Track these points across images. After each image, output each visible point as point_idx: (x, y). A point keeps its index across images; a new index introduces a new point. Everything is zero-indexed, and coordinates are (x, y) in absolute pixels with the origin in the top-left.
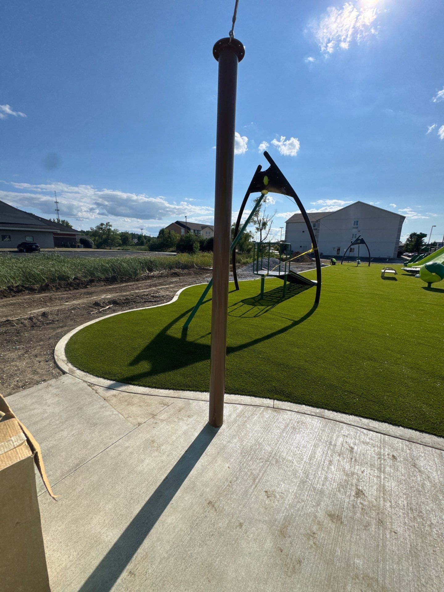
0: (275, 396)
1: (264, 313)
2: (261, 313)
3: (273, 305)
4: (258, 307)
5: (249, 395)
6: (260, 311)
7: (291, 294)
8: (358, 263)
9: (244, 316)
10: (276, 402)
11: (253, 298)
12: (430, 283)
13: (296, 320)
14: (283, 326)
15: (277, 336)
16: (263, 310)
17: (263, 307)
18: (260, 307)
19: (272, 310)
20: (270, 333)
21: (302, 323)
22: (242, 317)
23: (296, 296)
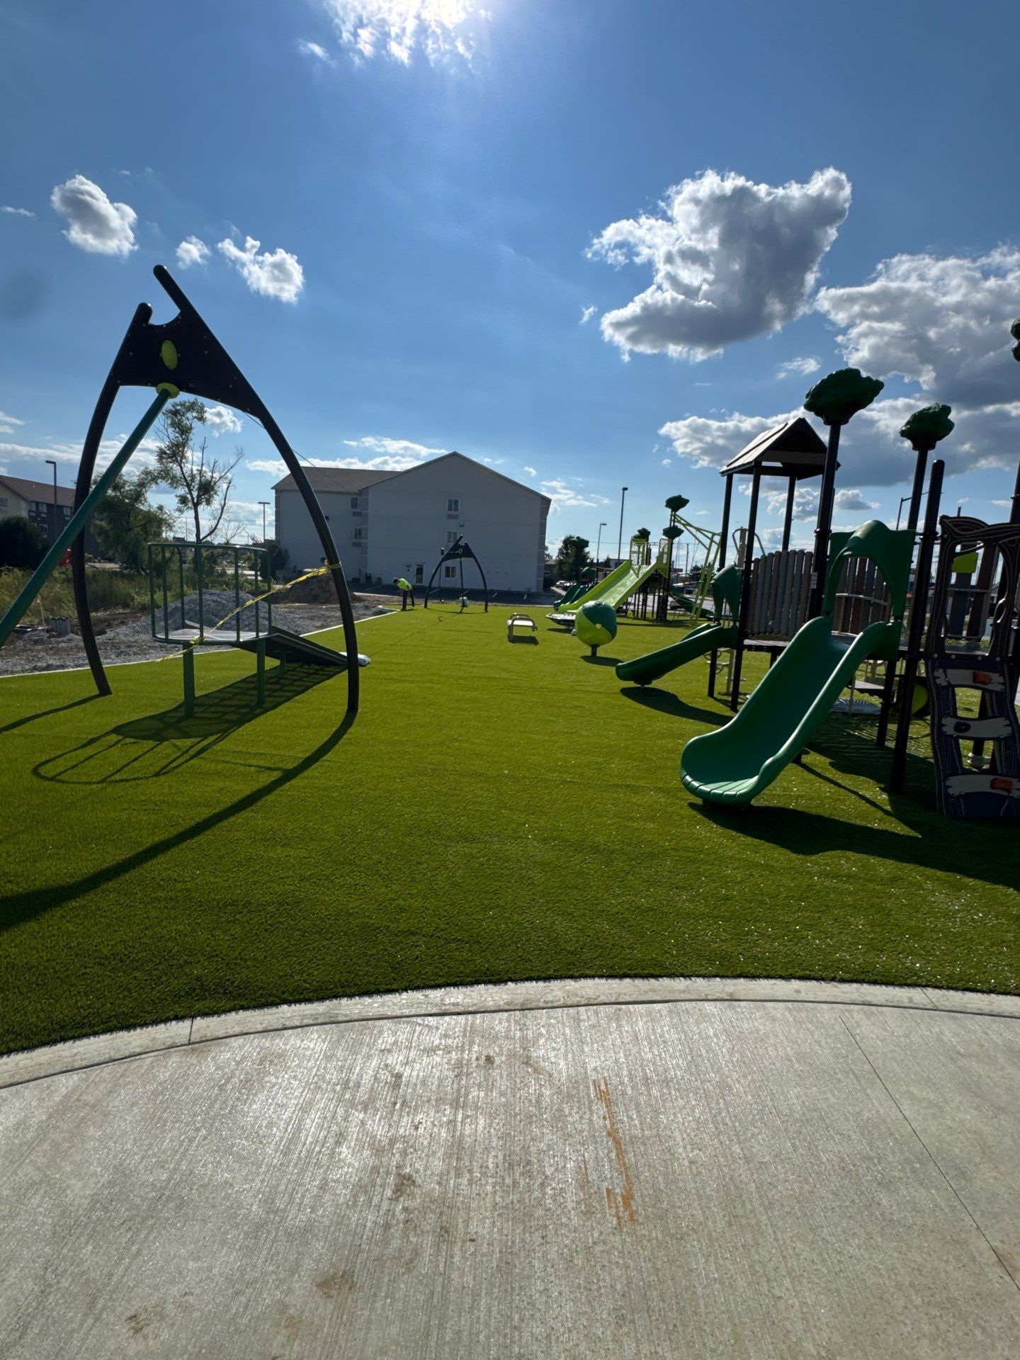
0: (198, 1006)
1: (192, 757)
2: (181, 760)
3: (224, 733)
4: (173, 741)
5: (104, 1032)
6: (179, 754)
7: (285, 694)
8: (464, 605)
9: (118, 777)
10: (199, 1022)
11: (160, 717)
12: (594, 647)
13: (290, 766)
14: (246, 790)
15: (225, 823)
16: (188, 750)
17: (189, 742)
18: (179, 742)
19: (217, 747)
20: (204, 817)
21: (306, 773)
22: (111, 782)
23: (297, 698)
